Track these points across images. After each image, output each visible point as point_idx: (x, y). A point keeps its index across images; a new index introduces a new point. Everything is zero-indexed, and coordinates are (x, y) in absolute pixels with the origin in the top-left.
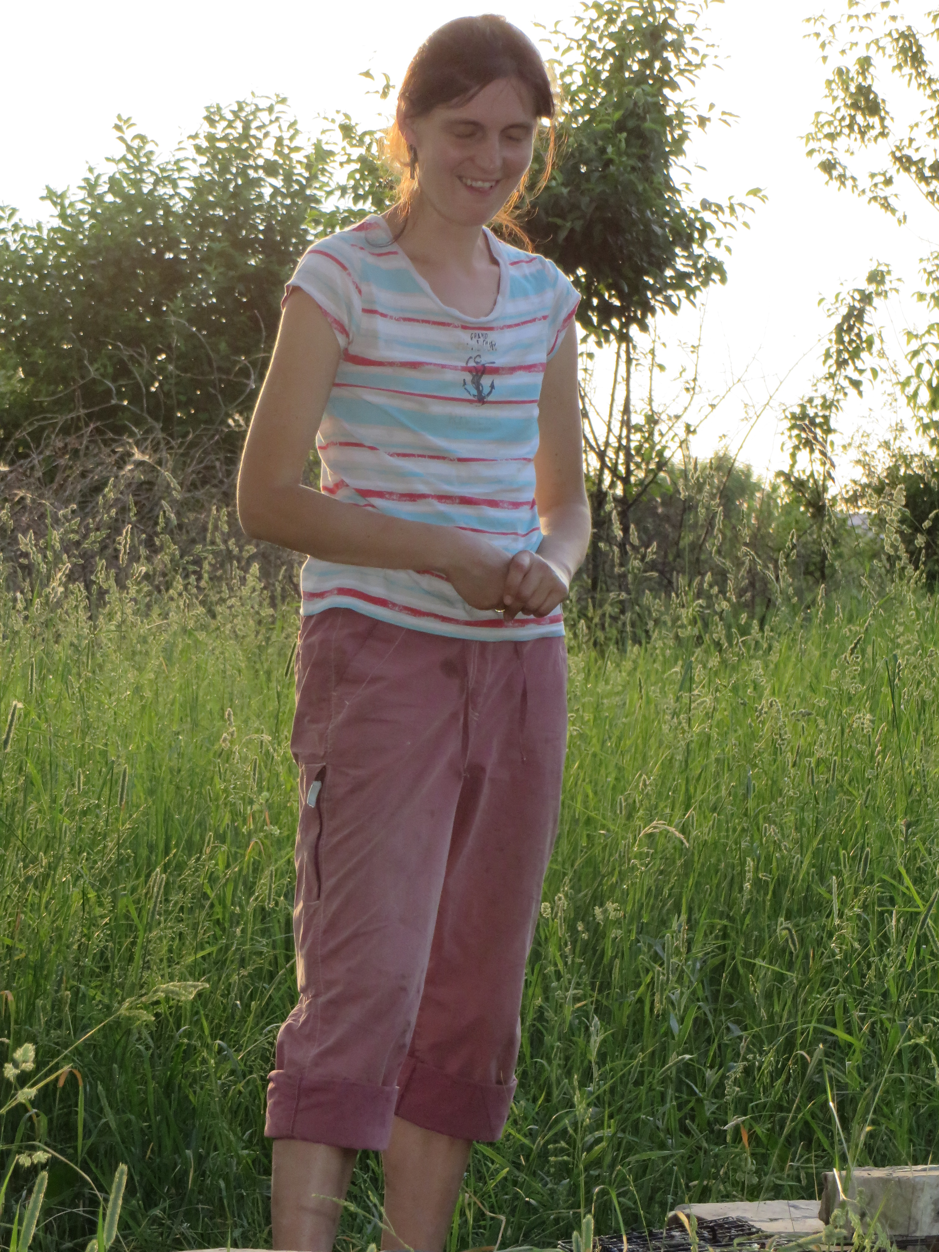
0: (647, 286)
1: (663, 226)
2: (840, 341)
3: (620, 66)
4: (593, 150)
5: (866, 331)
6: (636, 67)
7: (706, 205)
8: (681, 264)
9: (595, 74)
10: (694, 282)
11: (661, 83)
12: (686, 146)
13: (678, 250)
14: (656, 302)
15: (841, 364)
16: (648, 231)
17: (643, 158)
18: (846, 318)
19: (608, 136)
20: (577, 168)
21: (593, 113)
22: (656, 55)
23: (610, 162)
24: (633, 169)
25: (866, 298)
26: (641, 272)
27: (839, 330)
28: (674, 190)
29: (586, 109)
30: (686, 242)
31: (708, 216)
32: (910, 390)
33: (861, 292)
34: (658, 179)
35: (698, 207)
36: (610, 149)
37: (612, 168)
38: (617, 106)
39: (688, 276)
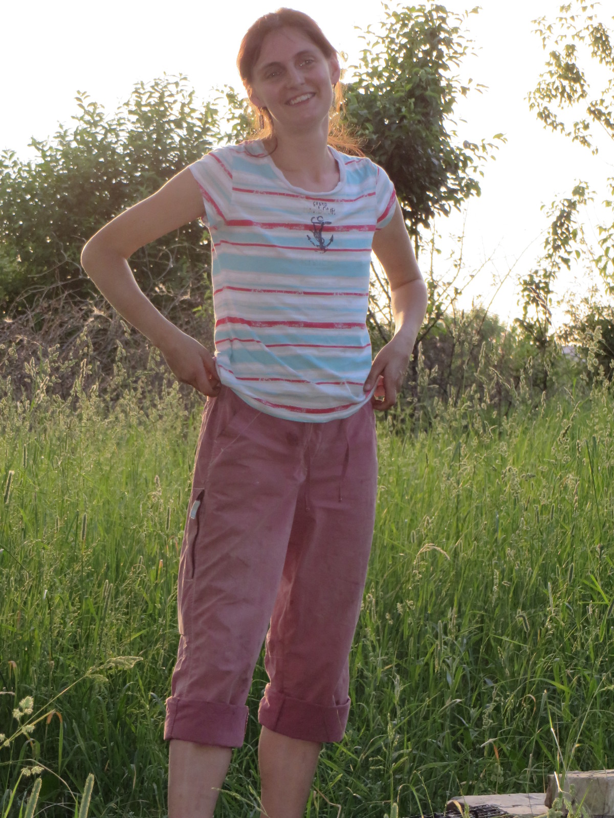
0: (429, 198)
1: (439, 159)
2: (555, 233)
3: (410, 54)
4: (393, 110)
5: (573, 226)
6: (421, 55)
7: (467, 145)
8: (451, 183)
9: (394, 60)
10: (459, 195)
11: (437, 65)
12: (454, 106)
13: (449, 175)
14: (435, 209)
15: (556, 248)
16: (429, 162)
17: (426, 115)
18: (559, 218)
19: (403, 101)
20: (382, 122)
21: (393, 86)
22: (434, 47)
23: (404, 117)
24: (419, 122)
25: (572, 205)
26: (424, 189)
27: (555, 226)
28: (446, 135)
29: (388, 83)
30: (454, 168)
31: (468, 152)
32: (601, 265)
33: (569, 201)
34: (435, 128)
35: (462, 146)
36: (404, 109)
37: (405, 121)
38: (409, 81)
39: (455, 191)
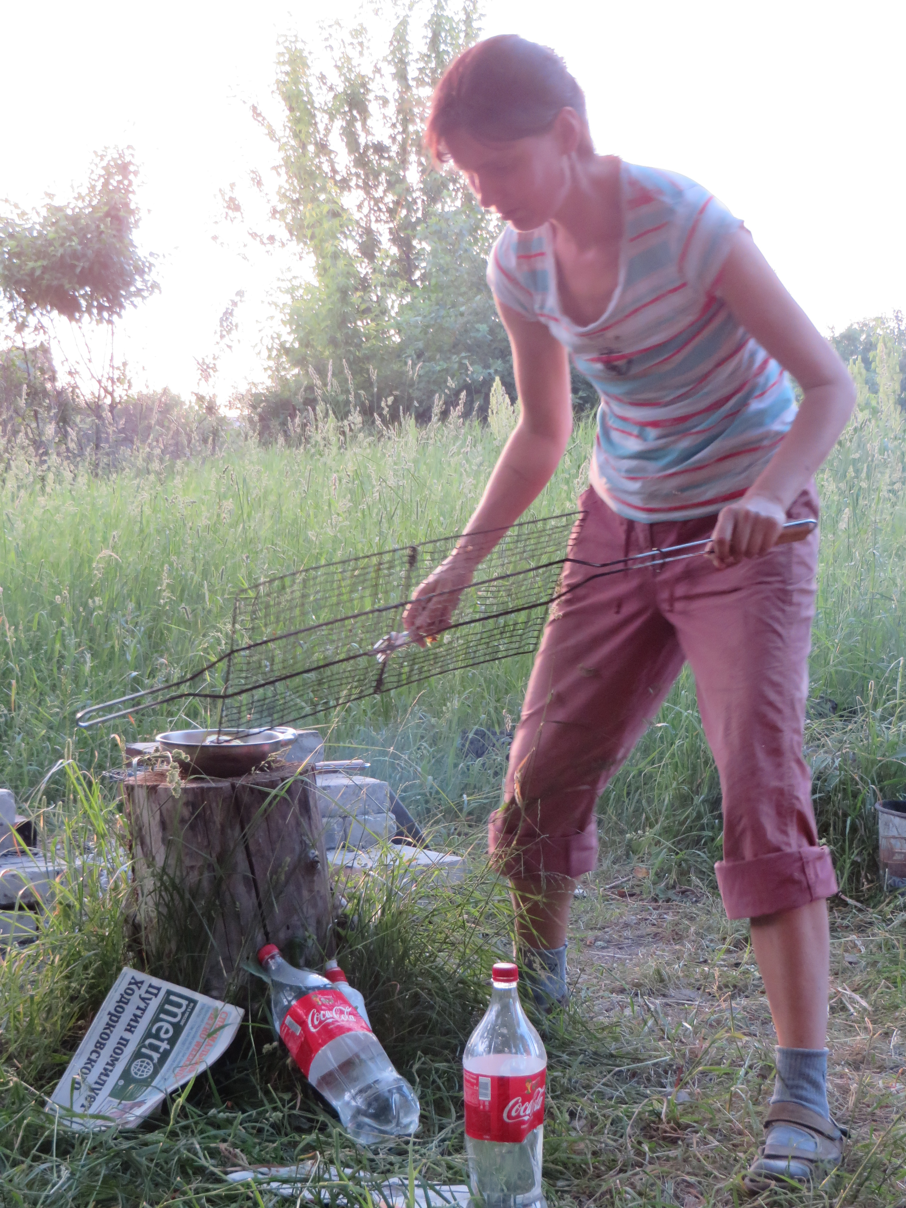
0: (122, 296)
1: (129, 265)
2: (221, 325)
3: (106, 184)
4: (93, 227)
5: (234, 320)
6: (115, 184)
7: (151, 254)
8: (139, 284)
9: (93, 187)
10: (145, 294)
11: (127, 191)
12: (140, 224)
13: (137, 277)
14: (127, 303)
15: (222, 337)
16: (122, 268)
17: (119, 231)
18: (225, 313)
19: (101, 219)
20: (85, 236)
21: (93, 207)
22: (125, 177)
23: (102, 232)
24: (114, 236)
25: (235, 304)
26: (118, 288)
27: (222, 320)
28: (135, 247)
29: (90, 205)
30: (141, 272)
31: (152, 260)
33: (232, 301)
34: (126, 241)
35: (148, 256)
36: (102, 226)
37: (103, 236)
38: (106, 204)
39: (142, 290)
